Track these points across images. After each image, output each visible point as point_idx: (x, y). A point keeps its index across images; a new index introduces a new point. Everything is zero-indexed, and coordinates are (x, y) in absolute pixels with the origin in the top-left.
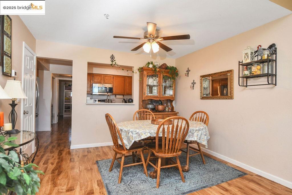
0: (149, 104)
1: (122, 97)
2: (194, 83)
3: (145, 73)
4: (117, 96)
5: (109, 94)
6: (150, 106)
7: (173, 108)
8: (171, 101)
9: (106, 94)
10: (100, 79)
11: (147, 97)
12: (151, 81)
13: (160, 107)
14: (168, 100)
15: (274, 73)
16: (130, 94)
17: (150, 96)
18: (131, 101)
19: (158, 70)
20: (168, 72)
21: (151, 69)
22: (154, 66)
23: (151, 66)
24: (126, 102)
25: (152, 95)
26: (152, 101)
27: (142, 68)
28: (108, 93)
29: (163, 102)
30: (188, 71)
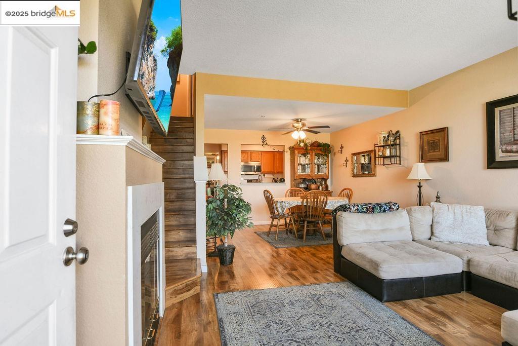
0: (301, 183)
1: (271, 176)
2: (347, 161)
3: (296, 152)
4: (266, 176)
5: (257, 173)
6: (303, 186)
7: (327, 187)
8: (326, 180)
9: (254, 173)
10: (246, 156)
11: (298, 176)
12: (303, 160)
13: (313, 186)
14: (322, 178)
15: (398, 154)
16: (282, 172)
17: (302, 175)
18: (282, 180)
19: (309, 148)
20: (320, 150)
21: (302, 148)
22: (306, 145)
23: (302, 144)
24: (276, 182)
25: (304, 174)
26: (304, 180)
27: (293, 147)
28: (255, 172)
29: (316, 180)
30: (342, 147)
